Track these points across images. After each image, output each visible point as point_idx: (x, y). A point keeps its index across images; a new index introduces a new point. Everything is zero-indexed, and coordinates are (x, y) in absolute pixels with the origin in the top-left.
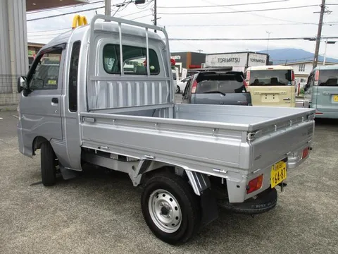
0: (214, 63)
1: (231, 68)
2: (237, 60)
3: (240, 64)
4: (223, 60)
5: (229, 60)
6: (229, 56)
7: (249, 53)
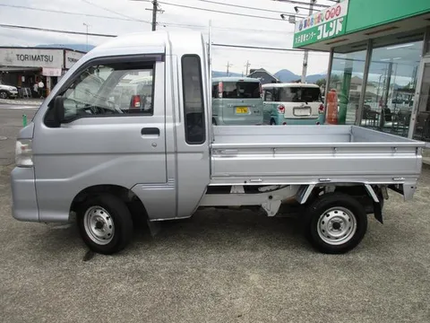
0: (10, 61)
1: (41, 70)
2: (48, 59)
3: (53, 64)
4: (26, 58)
5: (36, 58)
6: (35, 53)
7: (65, 50)
